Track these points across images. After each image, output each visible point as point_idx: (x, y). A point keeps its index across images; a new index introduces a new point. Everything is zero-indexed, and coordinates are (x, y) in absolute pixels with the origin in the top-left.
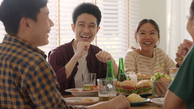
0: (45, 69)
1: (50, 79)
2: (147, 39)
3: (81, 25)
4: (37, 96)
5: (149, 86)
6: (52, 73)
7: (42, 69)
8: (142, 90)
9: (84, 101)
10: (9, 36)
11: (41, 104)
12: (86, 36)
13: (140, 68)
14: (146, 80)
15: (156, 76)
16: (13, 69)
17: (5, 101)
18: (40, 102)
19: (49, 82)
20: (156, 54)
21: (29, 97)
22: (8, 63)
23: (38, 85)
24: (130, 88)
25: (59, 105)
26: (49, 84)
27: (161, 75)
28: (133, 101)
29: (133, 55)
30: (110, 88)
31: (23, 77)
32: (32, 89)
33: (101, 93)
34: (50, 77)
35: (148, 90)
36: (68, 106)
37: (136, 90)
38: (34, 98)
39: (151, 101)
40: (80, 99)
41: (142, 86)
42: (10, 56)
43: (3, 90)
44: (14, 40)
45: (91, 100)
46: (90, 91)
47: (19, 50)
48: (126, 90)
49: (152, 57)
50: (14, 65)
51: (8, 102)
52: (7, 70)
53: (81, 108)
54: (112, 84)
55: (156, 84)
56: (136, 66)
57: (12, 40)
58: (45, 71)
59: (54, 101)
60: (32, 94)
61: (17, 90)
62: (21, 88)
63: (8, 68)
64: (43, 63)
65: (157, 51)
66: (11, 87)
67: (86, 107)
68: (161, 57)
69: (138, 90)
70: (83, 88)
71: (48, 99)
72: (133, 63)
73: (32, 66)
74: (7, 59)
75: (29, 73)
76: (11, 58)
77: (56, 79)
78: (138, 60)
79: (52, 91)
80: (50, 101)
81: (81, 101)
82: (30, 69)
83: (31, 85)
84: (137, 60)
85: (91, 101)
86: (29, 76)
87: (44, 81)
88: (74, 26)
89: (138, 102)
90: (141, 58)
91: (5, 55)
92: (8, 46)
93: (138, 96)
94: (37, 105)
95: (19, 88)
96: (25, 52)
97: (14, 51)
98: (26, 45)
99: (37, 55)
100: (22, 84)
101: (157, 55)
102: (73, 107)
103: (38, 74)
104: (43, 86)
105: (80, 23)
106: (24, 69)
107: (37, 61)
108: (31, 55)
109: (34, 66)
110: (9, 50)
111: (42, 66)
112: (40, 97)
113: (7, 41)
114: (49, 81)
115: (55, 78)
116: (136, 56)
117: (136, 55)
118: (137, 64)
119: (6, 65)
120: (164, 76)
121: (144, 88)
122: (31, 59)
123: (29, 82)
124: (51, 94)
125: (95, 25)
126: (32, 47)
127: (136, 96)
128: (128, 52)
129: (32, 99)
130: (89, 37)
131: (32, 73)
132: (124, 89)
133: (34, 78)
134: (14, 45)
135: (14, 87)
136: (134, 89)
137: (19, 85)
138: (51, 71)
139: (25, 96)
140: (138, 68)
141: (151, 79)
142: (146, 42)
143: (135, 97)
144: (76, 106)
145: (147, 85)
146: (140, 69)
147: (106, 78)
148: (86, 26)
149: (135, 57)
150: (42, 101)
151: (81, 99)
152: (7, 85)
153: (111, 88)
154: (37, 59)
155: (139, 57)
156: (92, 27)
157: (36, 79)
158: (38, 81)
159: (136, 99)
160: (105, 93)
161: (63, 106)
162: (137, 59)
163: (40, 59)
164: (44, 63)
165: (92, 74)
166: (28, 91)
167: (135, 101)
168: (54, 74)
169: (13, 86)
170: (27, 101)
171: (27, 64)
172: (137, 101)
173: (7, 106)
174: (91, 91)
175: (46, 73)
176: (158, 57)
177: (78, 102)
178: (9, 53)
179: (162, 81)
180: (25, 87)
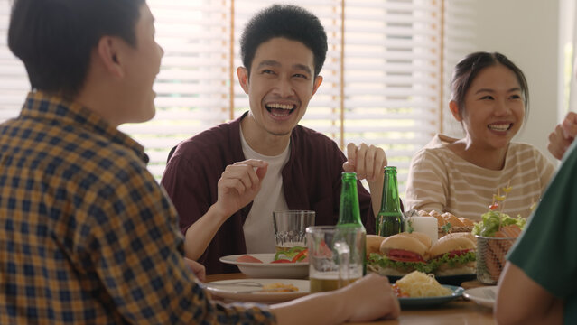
0: (145, 194)
1: (158, 224)
2: (501, 117)
3: (268, 71)
4: (119, 273)
5: (466, 251)
6: (166, 206)
7: (136, 195)
8: (445, 261)
9: (270, 291)
10: (39, 97)
11: (131, 297)
12: (281, 106)
13: (458, 200)
14: (462, 234)
15: (487, 222)
16: (51, 194)
17: (27, 288)
18: (128, 291)
19: (155, 234)
20: (514, 161)
21: (94, 276)
22: (38, 176)
23: (124, 241)
24: (409, 257)
25: (185, 299)
26: (154, 239)
27: (504, 220)
28: (414, 295)
29: (440, 158)
30: (340, 252)
31: (81, 217)
32: (106, 252)
33: (316, 269)
34: (160, 218)
35: (462, 263)
36: (213, 302)
37: (429, 262)
38: (110, 280)
39: (467, 296)
40: (260, 286)
41: (446, 251)
42: (43, 155)
43: (22, 255)
44: (55, 109)
45: (291, 288)
46: (294, 261)
47: (71, 138)
48: (399, 262)
49: (502, 167)
50: (56, 182)
51: (37, 292)
52: (35, 197)
53: (250, 309)
54: (351, 244)
55: (485, 244)
56: (448, 193)
57: (50, 108)
58: (144, 199)
59: (170, 287)
60: (105, 266)
61: (62, 254)
62: (75, 249)
63: (37, 190)
64: (138, 177)
65: (518, 153)
66: (47, 246)
67: (265, 308)
68: (531, 171)
69: (435, 261)
70: (275, 255)
71: (152, 282)
72: (440, 184)
73: (108, 187)
74: (35, 164)
75: (98, 205)
76: (46, 162)
77: (177, 225)
78: (456, 176)
79: (165, 258)
80: (156, 289)
81: (261, 291)
82: (102, 194)
83: (103, 241)
84: (451, 175)
85: (291, 291)
86: (98, 215)
87: (142, 230)
88: (246, 72)
89: (427, 297)
90: (463, 169)
91: (29, 152)
92: (39, 128)
93: (430, 281)
94: (119, 298)
95: (67, 250)
96: (87, 145)
97: (55, 141)
98: (90, 124)
99: (121, 154)
100: (78, 238)
101: (519, 164)
102: (227, 306)
103: (124, 208)
104: (137, 245)
105: (266, 67)
106: (84, 195)
107: (122, 171)
108: (104, 153)
109: (113, 186)
110: (40, 137)
111: (136, 186)
112: (128, 275)
113: (35, 113)
114: (156, 229)
115: (174, 222)
116: (450, 163)
117: (450, 160)
118: (452, 187)
119: (31, 182)
120: (514, 222)
121: (451, 256)
122: (105, 164)
123: (98, 232)
124: (160, 269)
125: (309, 71)
126: (108, 130)
127: (422, 280)
128: (427, 150)
129: (105, 283)
130: (290, 107)
131: (107, 205)
132: (392, 258)
133: (112, 221)
134: (54, 123)
135: (55, 247)
136: (422, 260)
137: (69, 241)
138: (164, 201)
139: (83, 272)
140: (454, 199)
141: (474, 230)
142: (499, 123)
143: (420, 283)
144: (236, 305)
145: (461, 249)
146: (458, 203)
147: (338, 226)
148: (284, 76)
149: (446, 164)
150: (134, 288)
151: (262, 284)
152: (33, 240)
153: (344, 254)
154: (121, 163)
155: (458, 167)
156: (299, 78)
157: (117, 223)
158: (123, 230)
159: (422, 287)
160: (328, 270)
161: (197, 302)
162: (452, 171)
163: (132, 164)
164: (143, 178)
165: (303, 213)
166: (93, 258)
167: (419, 293)
168: (173, 209)
169: (50, 244)
170: (89, 287)
171: (93, 178)
172: (424, 295)
173: (35, 302)
174: (297, 263)
175: (148, 205)
176: (520, 169)
177: (250, 292)
178: (41, 147)
179: (503, 236)
180: (85, 245)
